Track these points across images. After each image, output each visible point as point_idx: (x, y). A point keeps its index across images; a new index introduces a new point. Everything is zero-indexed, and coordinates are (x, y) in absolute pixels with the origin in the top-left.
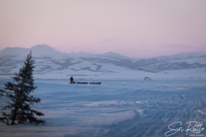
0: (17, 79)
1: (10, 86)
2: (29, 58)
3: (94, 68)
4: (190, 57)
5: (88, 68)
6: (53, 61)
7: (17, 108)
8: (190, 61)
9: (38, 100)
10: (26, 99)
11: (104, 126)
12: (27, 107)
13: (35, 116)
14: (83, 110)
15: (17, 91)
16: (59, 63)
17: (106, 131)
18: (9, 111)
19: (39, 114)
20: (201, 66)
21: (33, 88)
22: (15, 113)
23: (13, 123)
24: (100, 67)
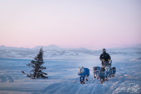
0: (36, 59)
1: (33, 62)
2: (41, 50)
3: (75, 54)
4: (117, 49)
5: (72, 55)
6: (57, 52)
7: (36, 72)
8: (116, 51)
9: (45, 68)
10: (40, 67)
11: (73, 79)
12: (40, 71)
13: (44, 75)
14: (66, 72)
15: (36, 64)
16: (60, 53)
17: (74, 81)
18: (32, 73)
19: (46, 74)
20: (121, 53)
21: (43, 63)
22: (35, 74)
23: (34, 78)
24: (77, 54)
